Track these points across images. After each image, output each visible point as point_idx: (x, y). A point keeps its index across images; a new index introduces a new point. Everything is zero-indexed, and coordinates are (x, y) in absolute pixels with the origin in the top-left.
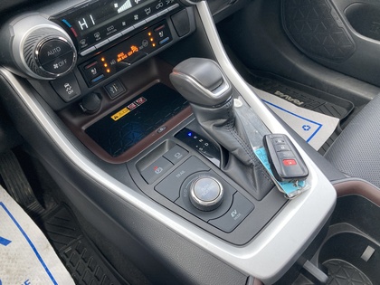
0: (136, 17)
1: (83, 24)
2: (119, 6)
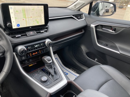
0: (38, 48)
1: (29, 48)
2: (35, 46)
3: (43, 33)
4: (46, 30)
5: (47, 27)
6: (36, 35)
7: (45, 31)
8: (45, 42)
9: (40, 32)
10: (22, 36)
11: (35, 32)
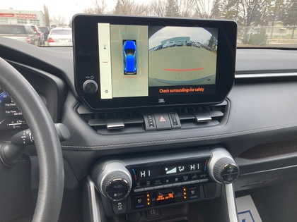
0: (177, 179)
1: (143, 174)
2: (168, 170)
3: (204, 123)
4: (220, 114)
5: (224, 103)
6: (179, 128)
7: (214, 119)
8: (209, 158)
9: (194, 121)
10: (127, 126)
11: (178, 119)
